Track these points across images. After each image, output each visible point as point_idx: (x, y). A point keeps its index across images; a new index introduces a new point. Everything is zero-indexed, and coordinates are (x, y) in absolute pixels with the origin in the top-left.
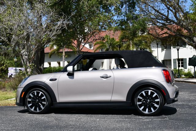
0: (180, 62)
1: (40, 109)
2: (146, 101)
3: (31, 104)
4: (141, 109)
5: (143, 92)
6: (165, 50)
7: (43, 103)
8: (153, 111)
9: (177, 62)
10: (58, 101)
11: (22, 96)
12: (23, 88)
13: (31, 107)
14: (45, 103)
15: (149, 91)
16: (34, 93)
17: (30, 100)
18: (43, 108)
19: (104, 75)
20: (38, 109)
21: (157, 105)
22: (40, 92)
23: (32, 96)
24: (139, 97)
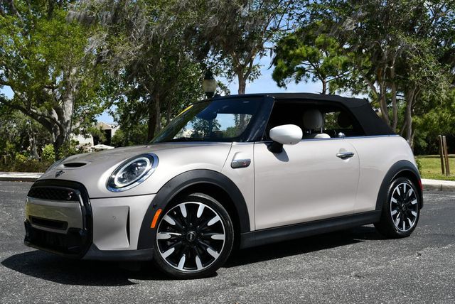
1: (206, 258)
3: (172, 250)
7: (212, 237)
11: (153, 226)
12: (153, 196)
13: (175, 259)
14: (222, 237)
15: (405, 184)
16: (178, 210)
17: (167, 236)
18: (216, 255)
19: (340, 150)
20: (198, 260)
21: (414, 213)
22: (199, 205)
23: (171, 222)
24: (393, 200)
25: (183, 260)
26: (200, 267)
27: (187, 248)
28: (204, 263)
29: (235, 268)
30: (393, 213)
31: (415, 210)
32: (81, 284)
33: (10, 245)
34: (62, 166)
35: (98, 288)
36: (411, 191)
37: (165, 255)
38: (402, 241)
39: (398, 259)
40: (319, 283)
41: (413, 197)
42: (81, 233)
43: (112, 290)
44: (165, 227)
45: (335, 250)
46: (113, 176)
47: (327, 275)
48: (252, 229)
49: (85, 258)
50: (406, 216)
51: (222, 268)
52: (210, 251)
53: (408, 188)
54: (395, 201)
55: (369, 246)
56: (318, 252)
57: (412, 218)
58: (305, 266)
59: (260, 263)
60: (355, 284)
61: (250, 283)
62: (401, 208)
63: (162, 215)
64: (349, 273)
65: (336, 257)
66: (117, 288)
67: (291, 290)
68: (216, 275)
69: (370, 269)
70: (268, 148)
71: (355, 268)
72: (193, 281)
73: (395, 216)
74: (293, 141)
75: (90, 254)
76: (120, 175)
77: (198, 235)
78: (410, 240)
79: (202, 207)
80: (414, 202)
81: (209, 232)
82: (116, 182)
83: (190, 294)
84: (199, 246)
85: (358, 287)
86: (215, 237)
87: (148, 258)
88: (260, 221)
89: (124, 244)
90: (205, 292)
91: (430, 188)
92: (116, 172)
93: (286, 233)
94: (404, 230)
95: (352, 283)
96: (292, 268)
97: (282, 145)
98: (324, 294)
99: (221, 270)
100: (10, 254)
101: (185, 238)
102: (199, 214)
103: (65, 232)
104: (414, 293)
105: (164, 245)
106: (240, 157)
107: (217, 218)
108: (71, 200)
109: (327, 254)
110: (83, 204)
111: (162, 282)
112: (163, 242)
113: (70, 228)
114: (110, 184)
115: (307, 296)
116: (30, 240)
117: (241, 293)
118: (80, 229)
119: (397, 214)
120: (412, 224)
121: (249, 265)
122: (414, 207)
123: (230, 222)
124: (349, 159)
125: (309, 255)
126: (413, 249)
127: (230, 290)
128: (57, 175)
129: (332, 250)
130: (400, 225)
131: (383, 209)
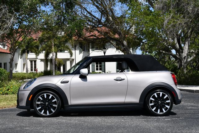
0: (99, 65)
2: (158, 103)
4: (153, 110)
5: (155, 94)
6: (83, 52)
7: (53, 105)
8: (164, 111)
9: (95, 65)
10: (70, 104)
11: (30, 99)
12: (31, 91)
14: (56, 106)
16: (44, 95)
17: (39, 103)
18: (53, 111)
19: (117, 78)
20: (48, 112)
22: (50, 95)
23: (41, 99)
25: (43, 111)
26: (48, 114)
30: (151, 105)
31: (168, 105)
37: (38, 109)
50: (161, 107)
53: (164, 95)
54: (153, 100)
57: (166, 108)
77: (49, 104)
79: (51, 96)
80: (168, 101)
82: (26, 86)
84: (49, 107)
88: (73, 101)
94: (158, 113)
101: (45, 104)
105: (38, 106)
107: (55, 100)
124: (121, 81)
130: (156, 110)
131: (144, 102)
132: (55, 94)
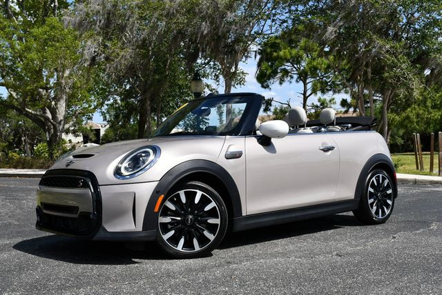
1: (203, 240)
3: (172, 233)
7: (208, 221)
11: (156, 210)
12: (157, 183)
13: (175, 240)
14: (217, 221)
15: (381, 175)
16: (178, 196)
17: (167, 220)
18: (211, 237)
19: (323, 144)
20: (195, 242)
21: (389, 202)
22: (196, 192)
23: (172, 207)
24: (370, 189)
25: (182, 241)
26: (197, 248)
27: (186, 231)
28: (201, 244)
29: (228, 250)
30: (370, 201)
31: (390, 199)
32: (90, 264)
33: (18, 232)
34: (71, 157)
35: (107, 266)
36: (386, 182)
37: (166, 237)
38: (379, 227)
39: (374, 241)
40: (304, 261)
41: (388, 187)
42: (91, 216)
43: (119, 268)
44: (166, 212)
45: (318, 235)
46: (120, 165)
47: (311, 254)
48: (244, 214)
49: (94, 239)
50: (382, 204)
51: (217, 250)
52: (206, 233)
53: (384, 179)
54: (372, 191)
55: (348, 231)
56: (303, 236)
57: (388, 206)
58: (291, 247)
59: (250, 246)
60: (337, 262)
61: (242, 261)
62: (377, 197)
63: (164, 201)
64: (330, 253)
65: (319, 240)
66: (124, 266)
67: (280, 266)
68: (212, 255)
69: (349, 249)
70: (258, 141)
71: (336, 249)
72: (191, 260)
73: (372, 204)
74: (280, 135)
75: (99, 235)
76: (126, 164)
77: (196, 219)
78: (385, 226)
79: (199, 194)
80: (389, 192)
81: (206, 217)
82: (123, 171)
83: (189, 270)
84: (197, 229)
85: (339, 263)
86: (211, 221)
87: (152, 239)
88: (250, 207)
89: (130, 225)
90: (203, 269)
91: (404, 182)
92: (122, 162)
93: (274, 218)
94: (380, 217)
95: (334, 261)
96: (280, 249)
97: (270, 139)
98: (309, 269)
99: (215, 252)
100: (20, 240)
101: (183, 222)
102: (197, 200)
103: (76, 216)
104: (389, 268)
105: (165, 228)
106: (233, 149)
107: (213, 204)
108: (82, 187)
109: (311, 238)
110: (93, 191)
111: (164, 261)
112: (164, 225)
113: (81, 212)
114: (117, 172)
115: (294, 271)
116: (41, 225)
117: (236, 270)
118: (90, 213)
119: (373, 203)
120: (387, 212)
121: (241, 247)
122: (389, 196)
123: (224, 207)
124: (330, 152)
125: (295, 239)
126: (388, 233)
127: (226, 267)
128: (68, 165)
129: (315, 234)
130: (377, 213)
131: (361, 198)
132: (210, 188)
